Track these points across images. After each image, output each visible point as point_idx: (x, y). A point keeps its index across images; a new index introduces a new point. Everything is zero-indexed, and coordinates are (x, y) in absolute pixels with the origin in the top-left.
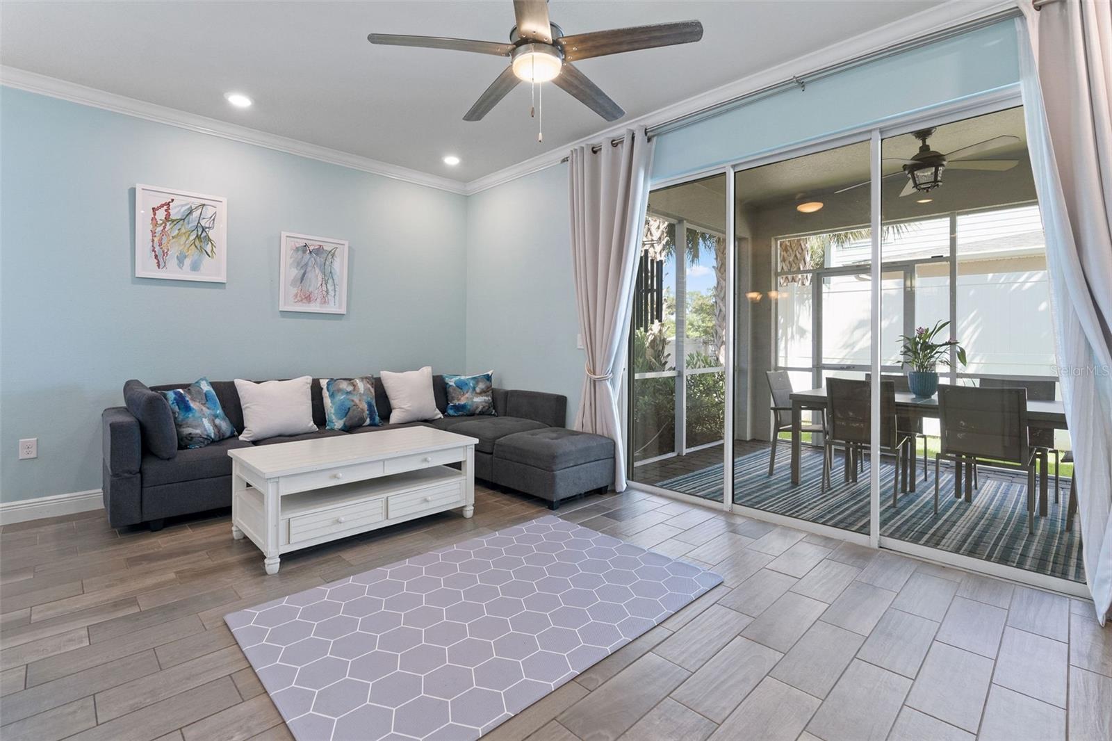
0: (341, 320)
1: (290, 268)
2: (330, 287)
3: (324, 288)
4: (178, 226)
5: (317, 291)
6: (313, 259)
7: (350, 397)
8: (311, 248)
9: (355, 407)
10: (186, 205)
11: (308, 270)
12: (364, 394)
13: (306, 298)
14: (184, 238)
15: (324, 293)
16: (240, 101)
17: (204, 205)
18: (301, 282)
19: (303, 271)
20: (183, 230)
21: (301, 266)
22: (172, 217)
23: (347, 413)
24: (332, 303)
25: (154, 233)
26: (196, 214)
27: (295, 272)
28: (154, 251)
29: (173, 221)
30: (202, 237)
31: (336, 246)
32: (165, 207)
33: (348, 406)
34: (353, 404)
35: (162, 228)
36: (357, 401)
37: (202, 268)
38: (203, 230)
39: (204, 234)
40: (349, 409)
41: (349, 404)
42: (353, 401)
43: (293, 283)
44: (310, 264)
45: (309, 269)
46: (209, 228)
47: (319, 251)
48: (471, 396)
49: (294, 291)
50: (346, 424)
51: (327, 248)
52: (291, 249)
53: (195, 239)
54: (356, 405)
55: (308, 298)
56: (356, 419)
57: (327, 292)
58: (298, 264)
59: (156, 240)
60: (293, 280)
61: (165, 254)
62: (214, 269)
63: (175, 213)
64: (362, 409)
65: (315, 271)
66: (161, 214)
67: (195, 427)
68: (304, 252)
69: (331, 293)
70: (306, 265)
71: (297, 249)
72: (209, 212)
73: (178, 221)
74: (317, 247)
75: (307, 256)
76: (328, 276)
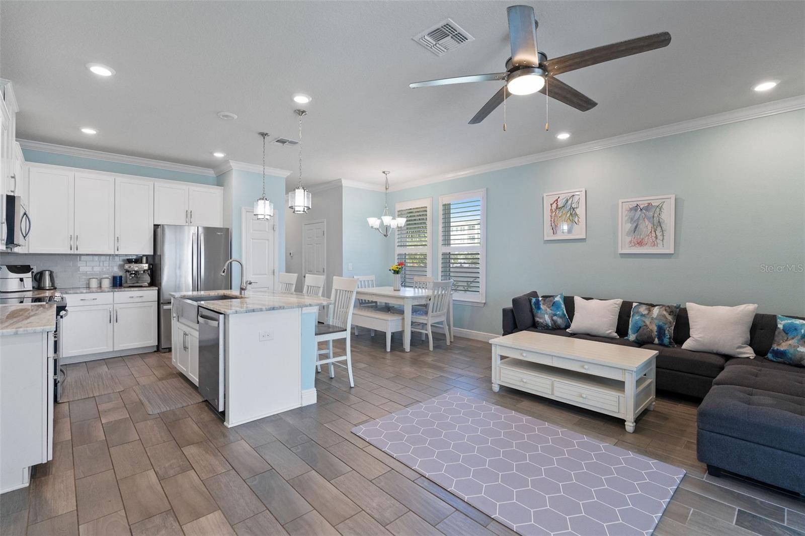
0: (671, 258)
1: (626, 224)
2: (659, 234)
3: (653, 234)
4: (562, 210)
5: (647, 237)
6: (643, 214)
7: (643, 319)
8: (642, 207)
9: (645, 327)
10: (564, 198)
11: (639, 223)
12: (656, 319)
13: (638, 243)
14: (564, 216)
15: (653, 238)
16: (563, 136)
17: (573, 196)
18: (634, 232)
19: (635, 225)
20: (564, 212)
21: (634, 220)
22: (559, 206)
23: (638, 330)
24: (660, 245)
25: (551, 216)
26: (570, 202)
27: (629, 226)
28: (552, 226)
29: (559, 208)
30: (573, 214)
31: (663, 200)
32: (556, 202)
33: (640, 325)
34: (645, 324)
35: (554, 213)
36: (648, 323)
37: (573, 231)
38: (574, 210)
39: (574, 212)
40: (640, 327)
41: (640, 324)
42: (644, 322)
43: (628, 234)
44: (641, 218)
45: (641, 221)
46: (576, 208)
47: (649, 207)
48: (796, 344)
49: (629, 239)
50: (638, 338)
51: (655, 203)
52: (626, 210)
53: (569, 216)
54: (646, 326)
55: (640, 243)
56: (646, 337)
57: (656, 237)
58: (632, 219)
59: (552, 220)
60: (628, 232)
61: (556, 226)
62: (579, 232)
63: (560, 204)
64: (651, 330)
65: (645, 223)
66: (554, 206)
67: (540, 318)
68: (636, 210)
69: (660, 237)
70: (639, 219)
71: (631, 209)
72: (576, 199)
73: (561, 208)
74: (646, 205)
75: (639, 213)
76: (658, 224)
